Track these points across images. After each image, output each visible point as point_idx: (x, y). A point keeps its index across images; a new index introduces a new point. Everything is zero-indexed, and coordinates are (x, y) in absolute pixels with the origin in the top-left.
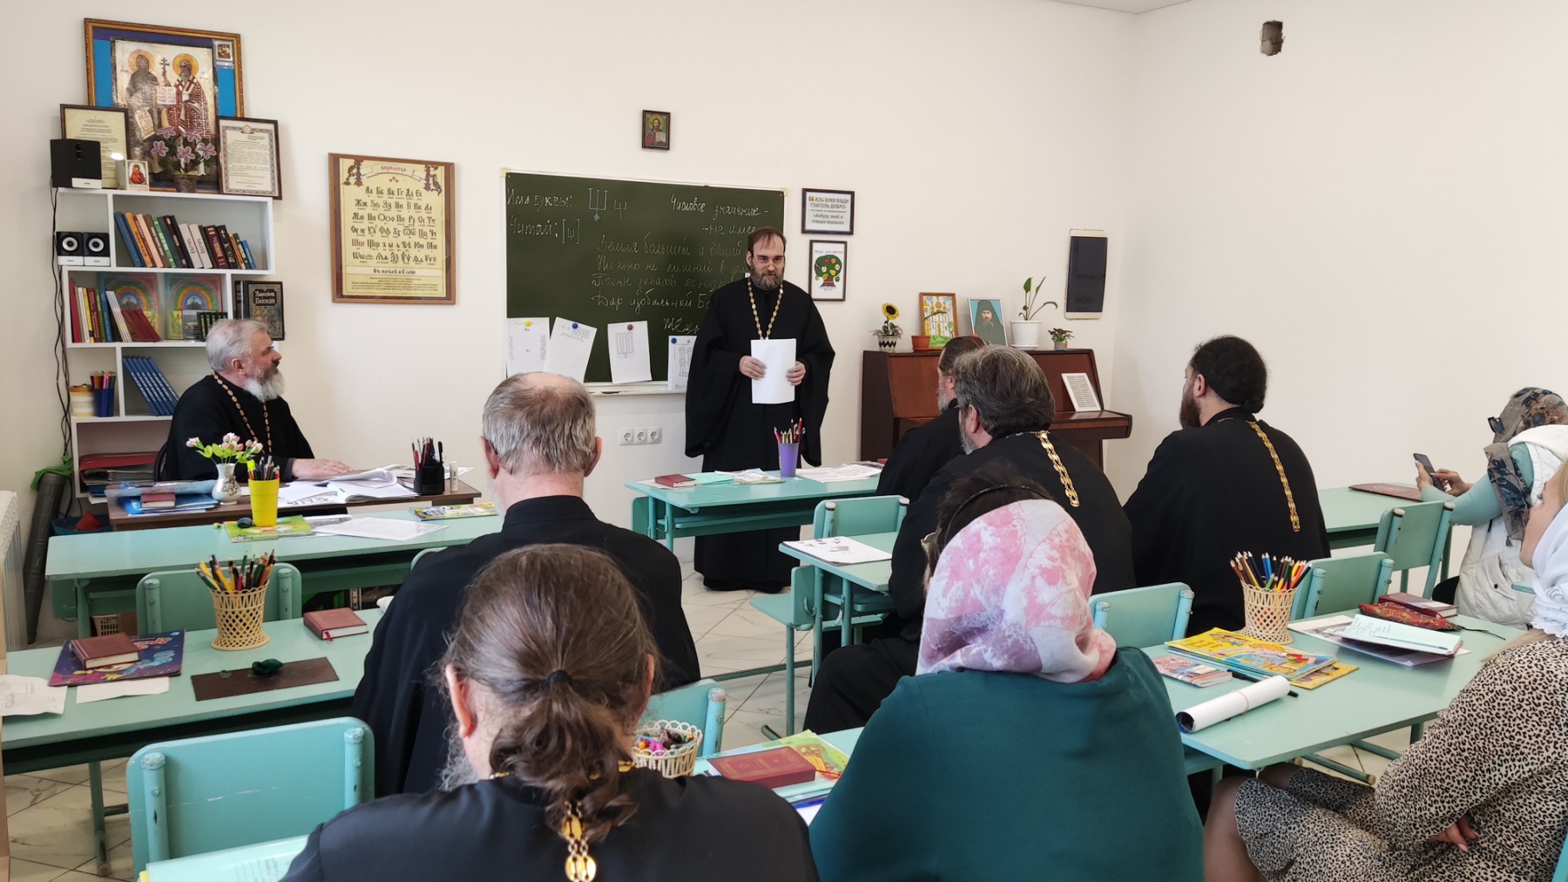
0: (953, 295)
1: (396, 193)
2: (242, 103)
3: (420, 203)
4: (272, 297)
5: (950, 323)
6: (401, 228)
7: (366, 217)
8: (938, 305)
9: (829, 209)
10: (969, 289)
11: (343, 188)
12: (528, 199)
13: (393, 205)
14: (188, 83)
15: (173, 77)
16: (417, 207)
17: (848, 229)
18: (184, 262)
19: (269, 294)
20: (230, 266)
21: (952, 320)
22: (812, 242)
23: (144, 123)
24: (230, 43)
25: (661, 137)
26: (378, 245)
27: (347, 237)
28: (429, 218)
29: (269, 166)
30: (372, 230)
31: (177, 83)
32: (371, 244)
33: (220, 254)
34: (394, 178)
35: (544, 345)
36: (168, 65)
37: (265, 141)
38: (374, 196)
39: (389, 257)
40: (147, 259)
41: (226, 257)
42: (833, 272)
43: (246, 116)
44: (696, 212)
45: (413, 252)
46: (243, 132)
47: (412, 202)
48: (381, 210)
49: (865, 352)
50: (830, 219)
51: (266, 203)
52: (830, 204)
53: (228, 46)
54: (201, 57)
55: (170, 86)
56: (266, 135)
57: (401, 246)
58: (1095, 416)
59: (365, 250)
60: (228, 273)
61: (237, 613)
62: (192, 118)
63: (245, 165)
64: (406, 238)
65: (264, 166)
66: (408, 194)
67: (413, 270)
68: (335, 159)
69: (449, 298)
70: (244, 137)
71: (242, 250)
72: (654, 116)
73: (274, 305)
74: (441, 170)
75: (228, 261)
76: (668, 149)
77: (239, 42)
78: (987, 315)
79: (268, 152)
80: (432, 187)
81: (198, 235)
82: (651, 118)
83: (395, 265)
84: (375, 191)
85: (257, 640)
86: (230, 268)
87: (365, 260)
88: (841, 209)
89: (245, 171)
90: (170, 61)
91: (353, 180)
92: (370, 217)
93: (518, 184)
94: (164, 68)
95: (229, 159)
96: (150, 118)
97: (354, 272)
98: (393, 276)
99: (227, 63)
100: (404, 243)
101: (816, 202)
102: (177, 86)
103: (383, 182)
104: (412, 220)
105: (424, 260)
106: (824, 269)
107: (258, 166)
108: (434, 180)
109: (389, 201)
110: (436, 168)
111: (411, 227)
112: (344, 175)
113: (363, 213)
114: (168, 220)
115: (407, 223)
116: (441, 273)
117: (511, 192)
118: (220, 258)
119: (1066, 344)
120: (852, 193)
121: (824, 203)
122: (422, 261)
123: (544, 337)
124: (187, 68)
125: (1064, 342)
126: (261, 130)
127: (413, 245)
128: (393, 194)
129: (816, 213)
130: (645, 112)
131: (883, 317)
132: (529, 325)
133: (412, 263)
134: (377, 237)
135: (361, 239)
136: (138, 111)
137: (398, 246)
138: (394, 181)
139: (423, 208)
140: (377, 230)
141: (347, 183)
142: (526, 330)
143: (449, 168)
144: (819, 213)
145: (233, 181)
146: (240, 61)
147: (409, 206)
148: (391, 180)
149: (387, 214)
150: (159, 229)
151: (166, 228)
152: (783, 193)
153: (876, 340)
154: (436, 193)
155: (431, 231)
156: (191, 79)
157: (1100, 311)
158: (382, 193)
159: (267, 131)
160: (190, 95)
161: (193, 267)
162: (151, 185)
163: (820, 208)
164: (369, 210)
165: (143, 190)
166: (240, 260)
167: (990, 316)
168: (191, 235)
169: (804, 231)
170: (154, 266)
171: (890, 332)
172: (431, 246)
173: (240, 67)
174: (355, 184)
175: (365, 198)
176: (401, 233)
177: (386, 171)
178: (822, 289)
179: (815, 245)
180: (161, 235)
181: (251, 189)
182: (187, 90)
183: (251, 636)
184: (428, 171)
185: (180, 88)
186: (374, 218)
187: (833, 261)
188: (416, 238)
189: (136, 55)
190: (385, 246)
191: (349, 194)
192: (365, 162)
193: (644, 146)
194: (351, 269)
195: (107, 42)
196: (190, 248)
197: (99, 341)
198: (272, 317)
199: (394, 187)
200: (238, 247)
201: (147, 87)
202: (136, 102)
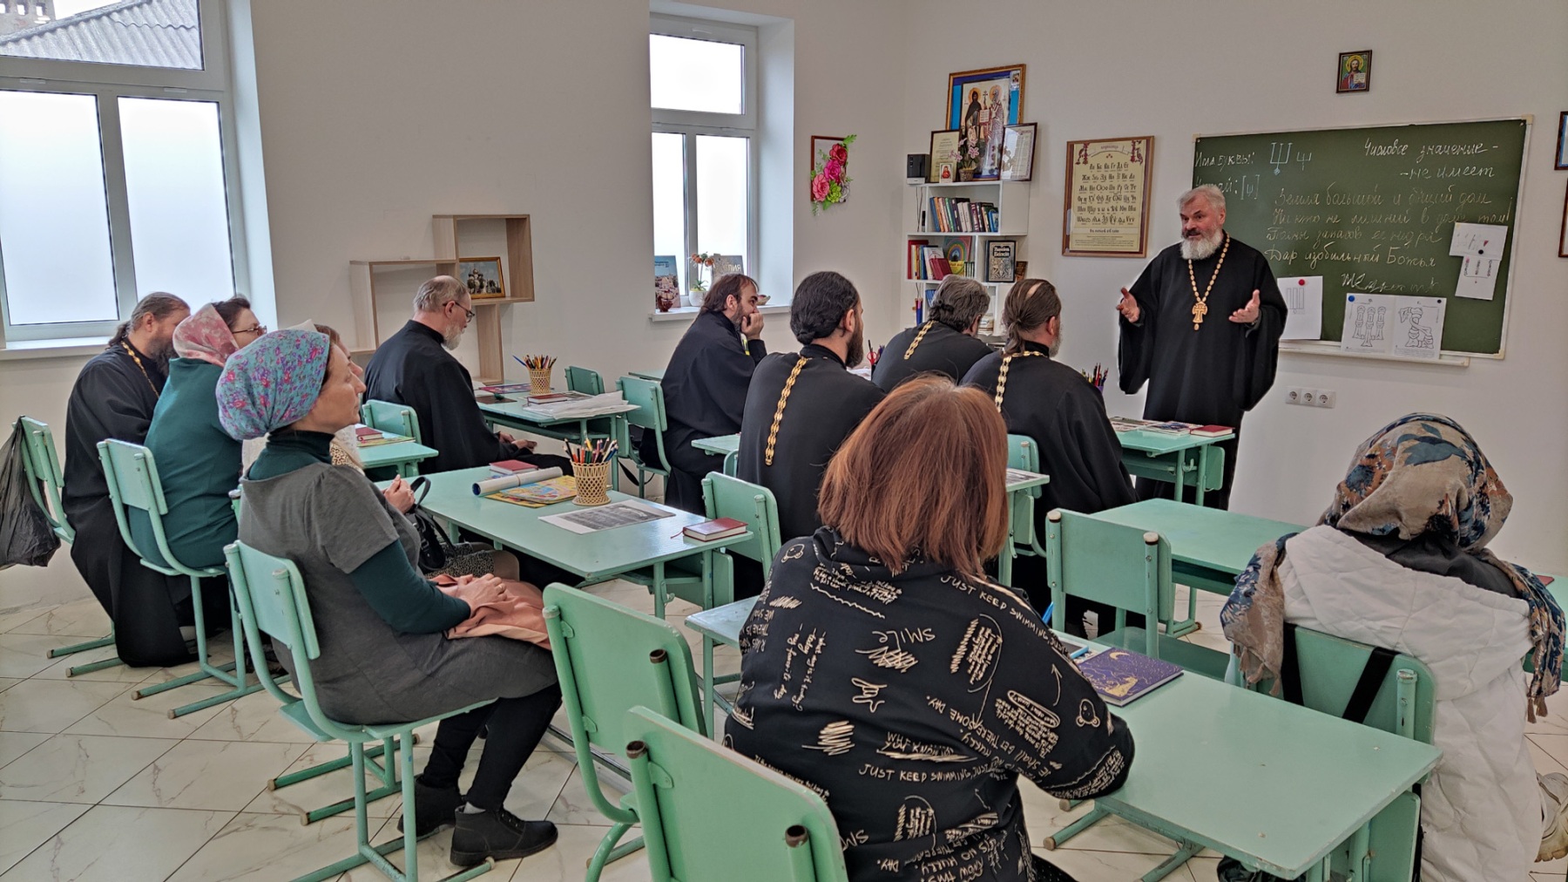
1: (1110, 166)
3: (1126, 173)
4: (1006, 252)
6: (1111, 195)
7: (1088, 189)
11: (1075, 167)
12: (1213, 160)
13: (1108, 177)
14: (996, 105)
16: (1124, 177)
19: (1004, 250)
20: (980, 231)
23: (972, 137)
24: (1020, 71)
25: (1359, 79)
26: (1094, 210)
27: (1075, 205)
28: (1132, 185)
29: (1028, 159)
30: (1092, 199)
31: (990, 106)
32: (1091, 209)
34: (1109, 155)
37: (1028, 138)
38: (1095, 171)
39: (1101, 218)
43: (1021, 123)
45: (1119, 214)
46: (1017, 134)
53: (1019, 73)
56: (1030, 134)
57: (1111, 210)
59: (1085, 215)
60: (977, 235)
62: (995, 129)
64: (1113, 203)
65: (1025, 160)
66: (1118, 167)
67: (1117, 229)
69: (1143, 252)
70: (1018, 138)
71: (987, 219)
72: (1352, 58)
73: (1007, 257)
76: (1367, 89)
79: (1030, 146)
82: (1349, 60)
83: (1105, 226)
84: (1096, 167)
87: (1085, 222)
89: (1014, 163)
91: (1082, 160)
92: (1091, 188)
93: (1204, 145)
96: (975, 133)
97: (1078, 234)
98: (1106, 234)
100: (1112, 207)
102: (990, 108)
103: (1101, 160)
104: (1120, 188)
105: (1127, 220)
107: (1021, 158)
109: (1105, 174)
111: (1119, 194)
112: (1076, 156)
113: (1087, 185)
114: (953, 202)
115: (1116, 190)
116: (1138, 231)
117: (1198, 155)
118: (975, 225)
122: (1124, 222)
124: (996, 95)
126: (1027, 132)
127: (1119, 209)
128: (1108, 167)
133: (1117, 223)
134: (1095, 204)
135: (1084, 206)
136: (970, 129)
137: (1108, 210)
138: (1108, 158)
139: (1129, 177)
140: (1095, 198)
141: (1078, 163)
143: (1150, 140)
147: (1118, 177)
149: (1103, 184)
150: (948, 207)
151: (951, 206)
152: (1524, 121)
155: (1133, 196)
156: (998, 102)
158: (1101, 168)
159: (1030, 131)
160: (996, 113)
162: (954, 178)
168: (963, 210)
169: (1558, 167)
170: (944, 231)
174: (1083, 163)
175: (1089, 173)
176: (1111, 199)
177: (1104, 150)
180: (949, 211)
182: (994, 110)
185: (992, 109)
186: (1094, 189)
188: (1122, 203)
189: (972, 93)
190: (1099, 210)
191: (1080, 170)
192: (1090, 144)
193: (1338, 92)
194: (1074, 228)
195: (960, 86)
196: (962, 218)
197: (918, 278)
198: (1006, 265)
199: (1109, 162)
200: (985, 217)
201: (976, 112)
202: (969, 123)
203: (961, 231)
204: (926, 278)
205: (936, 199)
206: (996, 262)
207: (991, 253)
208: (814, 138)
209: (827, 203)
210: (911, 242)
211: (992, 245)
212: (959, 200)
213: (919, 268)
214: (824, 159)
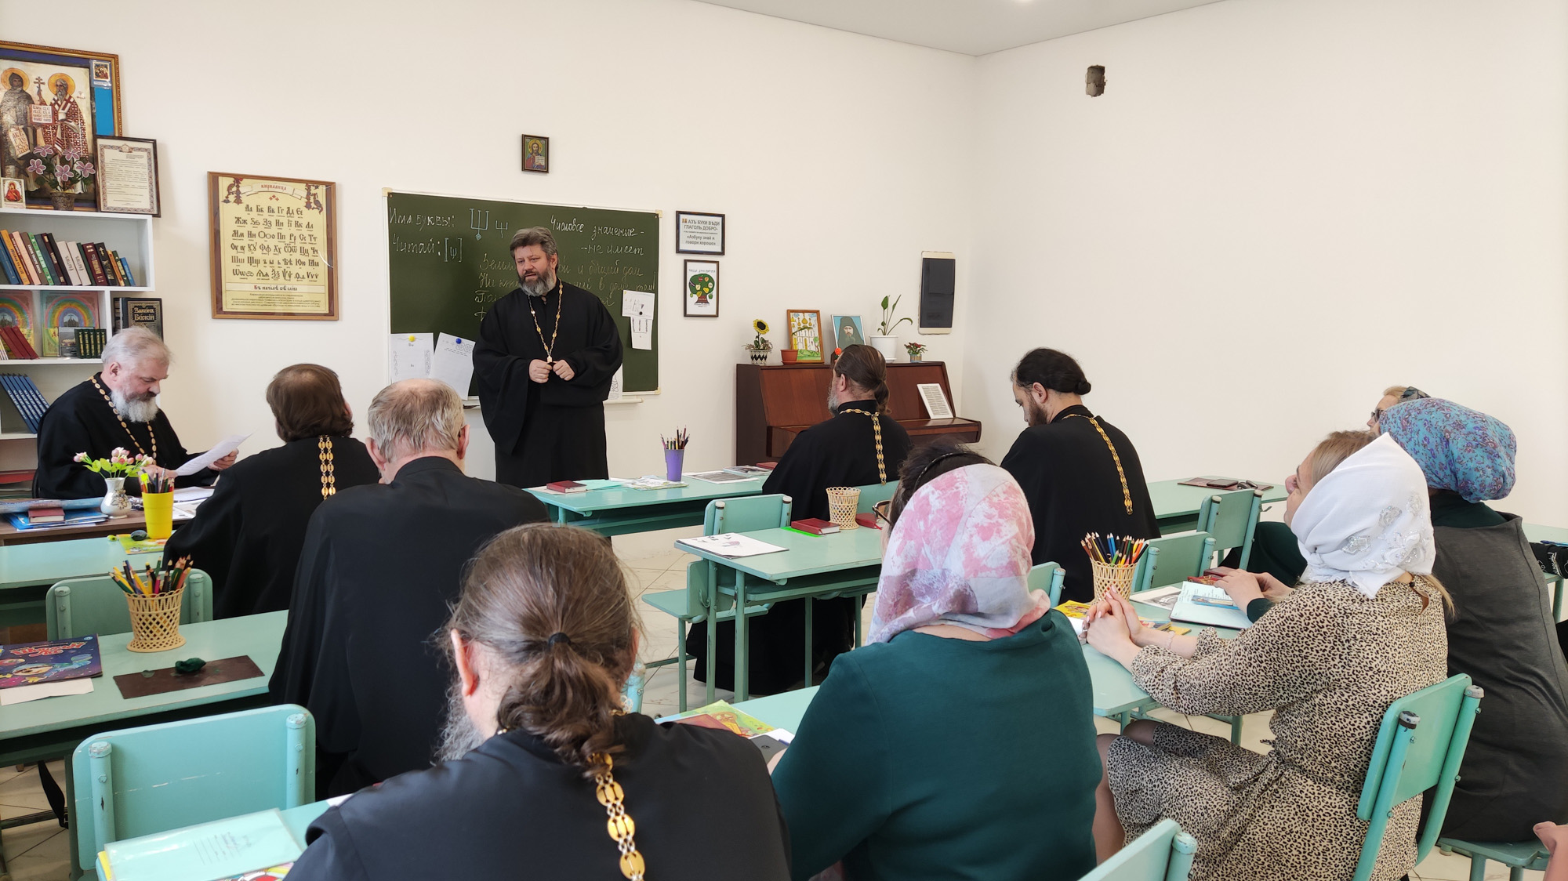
0: (817, 312)
1: (276, 210)
2: (120, 123)
3: (301, 221)
4: (151, 314)
5: (815, 339)
6: (282, 245)
7: (246, 235)
8: (804, 321)
9: (700, 231)
10: (832, 307)
11: (222, 206)
12: (410, 219)
13: (274, 223)
14: (65, 102)
15: (49, 96)
16: (300, 225)
17: (719, 250)
18: (62, 279)
19: (148, 311)
20: (108, 283)
21: (817, 335)
22: (686, 261)
23: (18, 141)
24: (108, 64)
25: (540, 161)
26: (258, 262)
27: (227, 254)
28: (311, 236)
29: (147, 184)
30: (252, 248)
31: (53, 102)
32: (251, 261)
33: (98, 271)
34: (274, 196)
35: (428, 359)
36: (43, 83)
37: (143, 159)
38: (254, 214)
39: (270, 273)
40: (24, 276)
41: (104, 274)
42: (706, 290)
43: (124, 136)
44: (575, 233)
45: (294, 269)
46: (121, 151)
47: (293, 220)
48: (261, 228)
49: (738, 366)
50: (703, 240)
51: (145, 220)
52: (702, 226)
53: (106, 67)
54: (78, 77)
55: (45, 104)
56: (145, 154)
57: (283, 263)
58: (948, 422)
59: (245, 267)
60: (107, 290)
61: (154, 616)
62: (68, 136)
63: (122, 183)
64: (287, 256)
65: (142, 184)
66: (288, 212)
67: (295, 287)
68: (214, 178)
69: (332, 314)
70: (123, 156)
71: (121, 268)
72: (533, 141)
73: (152, 321)
74: (322, 189)
75: (106, 277)
76: (547, 172)
77: (117, 63)
78: (849, 331)
79: (147, 171)
80: (313, 205)
81: (76, 253)
82: (530, 142)
83: (276, 282)
84: (254, 209)
85: (175, 642)
86: (109, 285)
87: (245, 276)
88: (713, 231)
89: (123, 189)
90: (45, 79)
91: (232, 198)
92: (250, 235)
93: (397, 202)
94: (39, 87)
95: (107, 179)
96: (25, 136)
97: (236, 290)
98: (274, 292)
99: (106, 83)
100: (285, 260)
101: (689, 224)
102: (51, 105)
103: (264, 200)
104: (293, 238)
105: (306, 276)
106: (698, 287)
107: (136, 184)
108: (315, 198)
109: (269, 219)
110: (317, 187)
111: (292, 245)
112: (223, 193)
113: (243, 230)
114: (46, 238)
115: (287, 240)
116: (324, 290)
117: (393, 212)
118: (99, 275)
119: (921, 357)
120: (723, 216)
121: (697, 225)
122: (303, 278)
123: (428, 351)
124: (63, 87)
125: (918, 355)
126: (139, 149)
127: (294, 262)
128: (273, 212)
129: (689, 234)
130: (524, 137)
131: (754, 332)
132: (413, 340)
133: (293, 279)
134: (258, 254)
135: (241, 256)
136: (12, 130)
137: (279, 263)
138: (274, 199)
139: (304, 225)
140: (258, 247)
141: (227, 201)
142: (410, 345)
143: (330, 187)
144: (692, 234)
145: (111, 198)
146: (118, 80)
147: (289, 224)
148: (271, 199)
149: (267, 231)
150: (36, 247)
151: (43, 245)
152: (657, 215)
153: (748, 354)
154: (317, 211)
155: (313, 249)
156: (67, 98)
157: (950, 326)
158: (262, 211)
159: (146, 150)
160: (67, 114)
161: (71, 285)
162: (27, 203)
163: (693, 230)
164: (249, 227)
165: (20, 208)
166: (119, 277)
167: (851, 331)
168: (69, 253)
169: (678, 251)
170: (32, 283)
171: (761, 346)
172: (313, 263)
173: (118, 87)
174: (235, 202)
175: (244, 215)
176: (282, 250)
177: (266, 189)
178: (697, 306)
179: (689, 264)
180: (38, 252)
181: (129, 207)
182: (63, 109)
183: (168, 638)
184: (309, 190)
185: (56, 107)
186: (254, 236)
187: (707, 280)
189: (9, 74)
190: (265, 263)
191: (229, 213)
192: (245, 180)
193: (524, 169)
194: (230, 283)
196: (68, 265)
199: (274, 205)
201: (21, 106)
202: (10, 120)
203: (68, 282)
207: (130, 316)
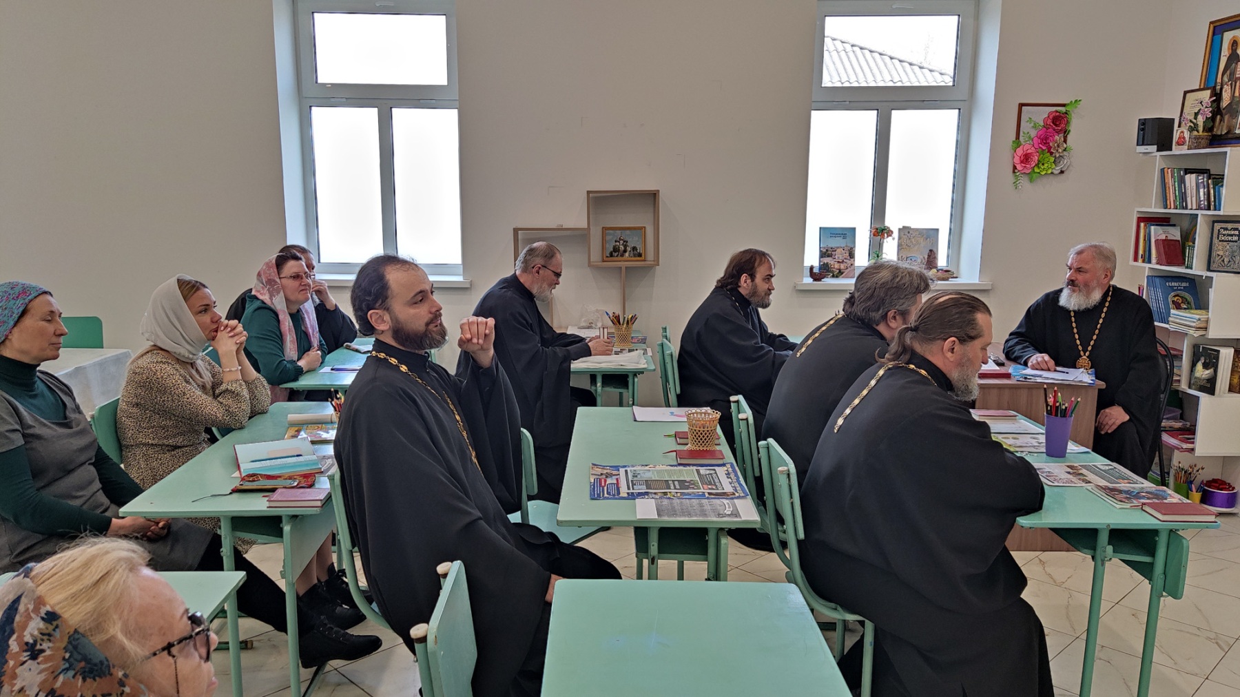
4: (1235, 235)
18: (1184, 204)
19: (1233, 232)
23: (1226, 95)
33: (1202, 197)
40: (1168, 202)
60: (1200, 213)
71: (1213, 194)
73: (1236, 242)
75: (1204, 203)
81: (1194, 183)
96: (1230, 90)
114: (1182, 172)
118: (1202, 201)
136: (1225, 86)
150: (1176, 180)
151: (1179, 179)
166: (1211, 202)
168: (1190, 183)
170: (1170, 208)
180: (1176, 184)
189: (1232, 41)
195: (1220, 36)
196: (1188, 192)
197: (1144, 262)
198: (1233, 252)
200: (1212, 191)
201: (1234, 64)
202: (1226, 79)
203: (1186, 208)
204: (1150, 262)
205: (1165, 169)
206: (1220, 247)
207: (1215, 235)
208: (1021, 105)
209: (1034, 175)
210: (1140, 220)
211: (1217, 226)
212: (1188, 171)
213: (1144, 251)
214: (1034, 127)
